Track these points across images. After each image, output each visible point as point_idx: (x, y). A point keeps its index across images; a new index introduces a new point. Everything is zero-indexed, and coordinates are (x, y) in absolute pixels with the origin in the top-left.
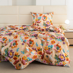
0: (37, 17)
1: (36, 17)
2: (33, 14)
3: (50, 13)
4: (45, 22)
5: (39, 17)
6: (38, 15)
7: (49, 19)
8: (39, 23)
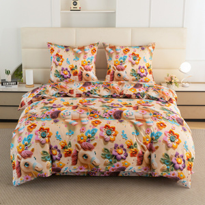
0: (117, 57)
1: (114, 55)
2: (108, 49)
3: (148, 46)
4: (136, 67)
5: (123, 56)
6: (119, 51)
7: (145, 60)
8: (122, 70)
